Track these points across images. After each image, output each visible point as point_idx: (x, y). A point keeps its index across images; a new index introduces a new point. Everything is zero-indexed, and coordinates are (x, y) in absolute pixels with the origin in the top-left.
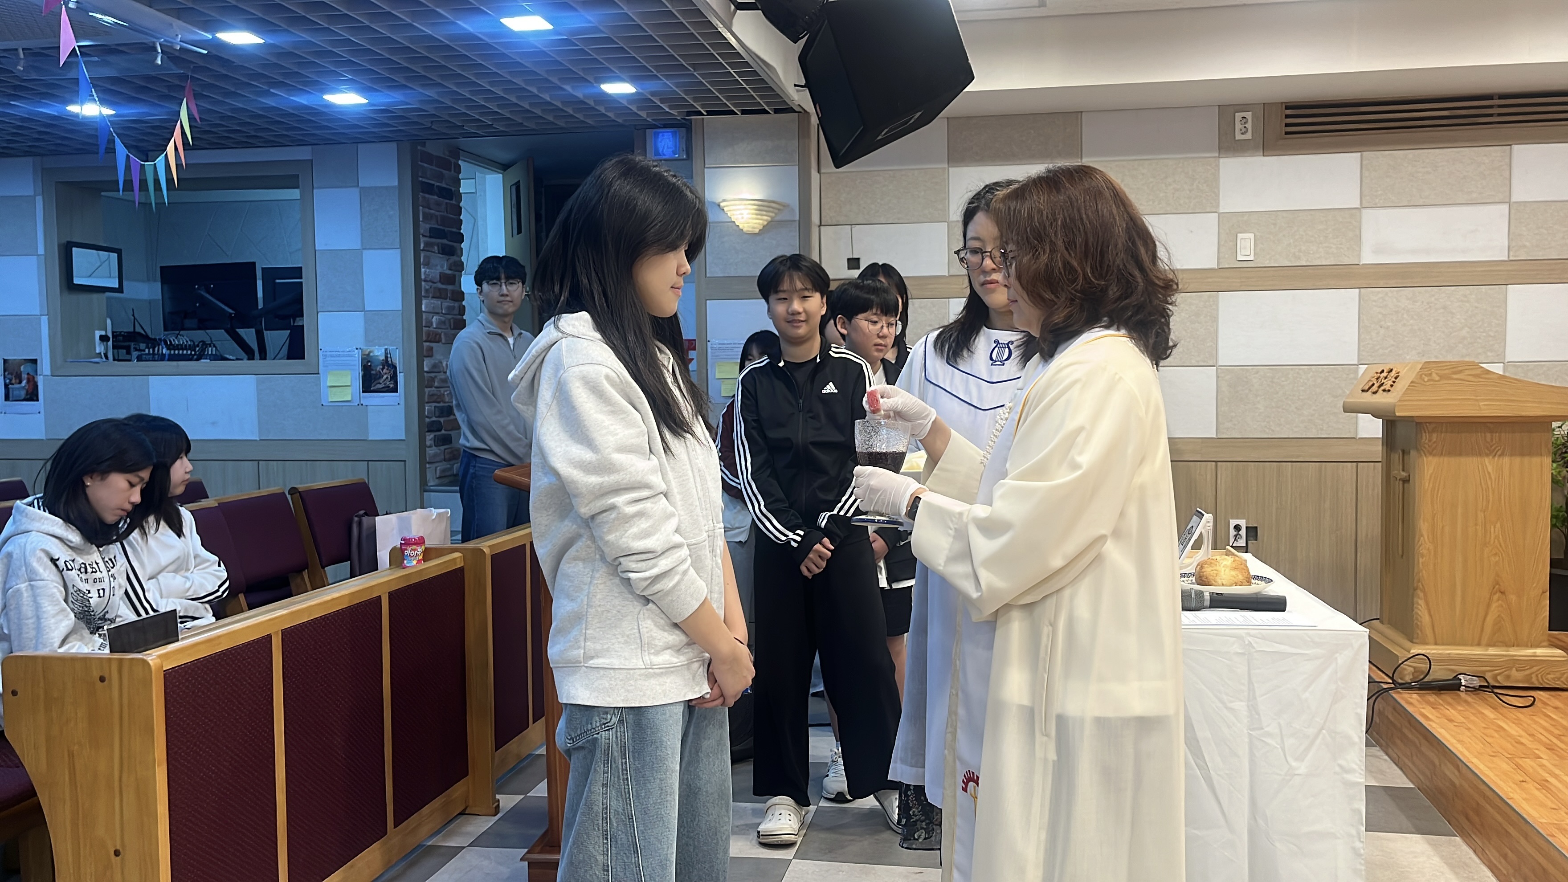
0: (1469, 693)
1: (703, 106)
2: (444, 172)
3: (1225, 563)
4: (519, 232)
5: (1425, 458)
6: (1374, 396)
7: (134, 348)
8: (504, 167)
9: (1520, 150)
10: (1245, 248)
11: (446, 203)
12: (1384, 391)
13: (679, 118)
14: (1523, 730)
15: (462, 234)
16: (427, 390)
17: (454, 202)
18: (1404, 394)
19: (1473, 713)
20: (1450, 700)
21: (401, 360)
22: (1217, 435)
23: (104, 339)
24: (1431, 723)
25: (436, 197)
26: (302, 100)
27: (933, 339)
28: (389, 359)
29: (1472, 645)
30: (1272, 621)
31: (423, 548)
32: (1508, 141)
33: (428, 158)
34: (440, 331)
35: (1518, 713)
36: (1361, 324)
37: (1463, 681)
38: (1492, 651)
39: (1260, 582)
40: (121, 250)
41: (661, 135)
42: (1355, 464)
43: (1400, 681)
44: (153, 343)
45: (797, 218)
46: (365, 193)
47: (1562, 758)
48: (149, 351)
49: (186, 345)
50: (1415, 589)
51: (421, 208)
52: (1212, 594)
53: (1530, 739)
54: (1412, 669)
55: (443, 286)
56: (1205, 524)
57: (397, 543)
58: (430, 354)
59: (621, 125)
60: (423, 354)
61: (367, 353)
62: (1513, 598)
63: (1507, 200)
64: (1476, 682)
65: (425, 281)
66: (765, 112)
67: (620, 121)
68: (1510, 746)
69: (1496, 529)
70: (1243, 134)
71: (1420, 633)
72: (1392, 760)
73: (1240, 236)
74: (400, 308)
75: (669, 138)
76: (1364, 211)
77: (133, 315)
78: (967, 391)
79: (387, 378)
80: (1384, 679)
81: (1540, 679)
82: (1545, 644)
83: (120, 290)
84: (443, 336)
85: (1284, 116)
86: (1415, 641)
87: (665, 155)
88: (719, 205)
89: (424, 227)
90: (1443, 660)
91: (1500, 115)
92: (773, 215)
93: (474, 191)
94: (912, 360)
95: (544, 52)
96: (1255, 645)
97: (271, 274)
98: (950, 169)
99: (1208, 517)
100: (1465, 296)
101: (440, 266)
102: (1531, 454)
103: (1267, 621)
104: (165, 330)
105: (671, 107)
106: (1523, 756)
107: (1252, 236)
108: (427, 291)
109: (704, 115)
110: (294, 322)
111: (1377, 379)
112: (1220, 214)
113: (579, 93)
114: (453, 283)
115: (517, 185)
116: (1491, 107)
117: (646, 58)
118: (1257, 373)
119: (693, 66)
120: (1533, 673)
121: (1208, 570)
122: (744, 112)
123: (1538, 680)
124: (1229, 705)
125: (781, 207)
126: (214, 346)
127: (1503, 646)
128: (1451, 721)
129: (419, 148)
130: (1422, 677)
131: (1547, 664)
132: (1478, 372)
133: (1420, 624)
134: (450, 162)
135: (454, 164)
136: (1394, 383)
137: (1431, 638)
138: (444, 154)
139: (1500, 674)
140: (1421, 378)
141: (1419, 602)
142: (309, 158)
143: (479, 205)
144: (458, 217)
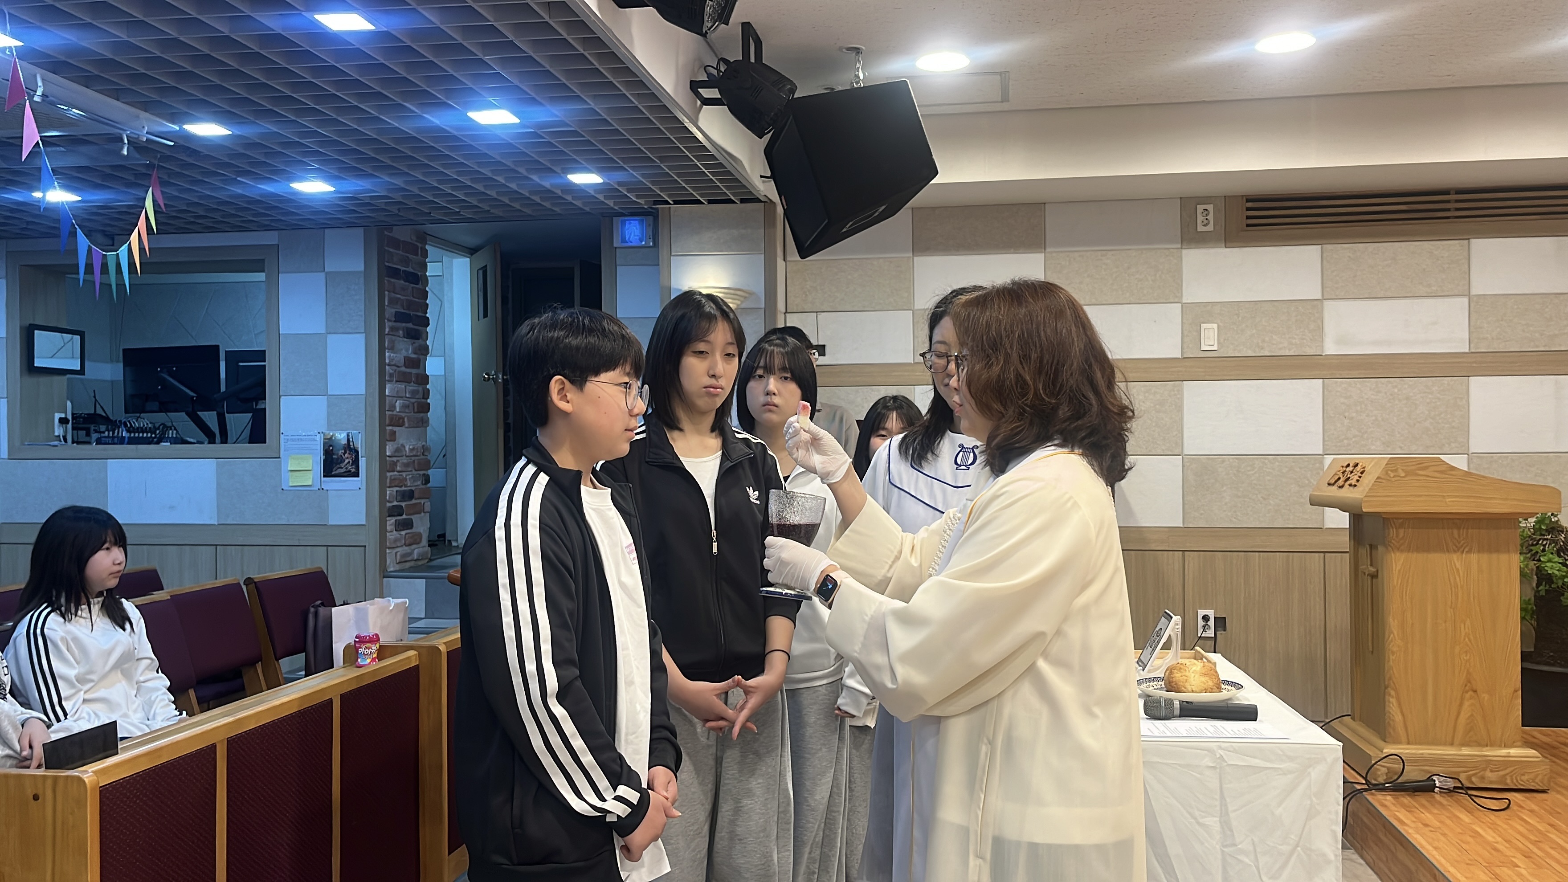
0: (1444, 795)
1: (669, 196)
2: (410, 256)
3: (1194, 668)
4: (485, 316)
5: (1393, 555)
6: (1341, 490)
7: (94, 430)
8: (471, 251)
9: (1478, 244)
10: (1209, 338)
11: (412, 287)
12: (1350, 485)
13: (646, 207)
14: (1500, 836)
15: (428, 318)
16: (389, 474)
17: (420, 286)
18: (1370, 489)
19: (1447, 817)
20: (1424, 802)
21: (364, 444)
22: (1183, 524)
23: (63, 421)
24: (1406, 828)
25: (402, 282)
26: (269, 188)
27: (898, 442)
28: (351, 444)
29: (1445, 744)
30: (1243, 732)
31: (378, 646)
32: (1467, 235)
33: (396, 243)
34: (403, 415)
35: (1492, 816)
36: (1325, 415)
37: (1437, 782)
38: (1465, 751)
39: (1230, 688)
40: (84, 333)
41: (627, 222)
42: (1322, 555)
43: (1374, 782)
44: (113, 425)
45: (763, 306)
46: (332, 279)
47: (1539, 866)
48: (109, 434)
49: (146, 428)
50: (1386, 687)
51: (387, 293)
52: (1181, 702)
53: (1508, 845)
54: (1384, 770)
55: (408, 370)
56: (1173, 627)
57: (351, 640)
58: (393, 437)
59: (589, 213)
60: (385, 437)
61: (329, 437)
62: (1486, 696)
63: (1467, 293)
64: (1451, 784)
65: (389, 365)
66: (731, 202)
67: (587, 209)
68: (1487, 853)
69: (1466, 626)
70: (1204, 225)
71: (1392, 732)
72: (1367, 863)
73: (1203, 326)
74: (364, 393)
75: (635, 226)
76: (1326, 303)
77: (95, 397)
78: (932, 495)
79: (349, 462)
80: (1356, 778)
81: (1515, 781)
82: (1519, 744)
83: (82, 372)
84: (406, 420)
85: (1245, 209)
86: (1387, 740)
87: (631, 242)
89: (390, 312)
90: (1416, 760)
91: (1457, 209)
92: (739, 302)
93: (441, 274)
94: (876, 463)
95: (510, 144)
96: (1225, 757)
97: (234, 357)
98: (916, 259)
99: (1176, 619)
100: (1428, 388)
101: (405, 349)
102: (1498, 551)
103: (1237, 732)
104: (126, 412)
105: (638, 197)
106: (1501, 864)
107: (1215, 326)
108: (391, 375)
109: (671, 204)
110: (256, 406)
111: (1343, 473)
112: (1183, 305)
113: (547, 183)
114: (418, 367)
115: (484, 270)
116: (1448, 201)
117: (612, 151)
118: (1223, 461)
119: (660, 158)
120: (1507, 774)
121: (1177, 675)
122: (710, 202)
123: (1512, 781)
124: (1201, 821)
125: (747, 295)
126: (175, 429)
127: (1477, 746)
128: (1426, 825)
129: (386, 233)
130: (1396, 778)
131: (1521, 765)
132: (1443, 468)
133: (1391, 722)
134: (417, 247)
135: (421, 248)
136: (1360, 477)
137: (1404, 738)
138: (411, 239)
139: (1474, 775)
140: (1387, 474)
141: (1391, 700)
142: (276, 242)
143: (446, 288)
144: (423, 301)
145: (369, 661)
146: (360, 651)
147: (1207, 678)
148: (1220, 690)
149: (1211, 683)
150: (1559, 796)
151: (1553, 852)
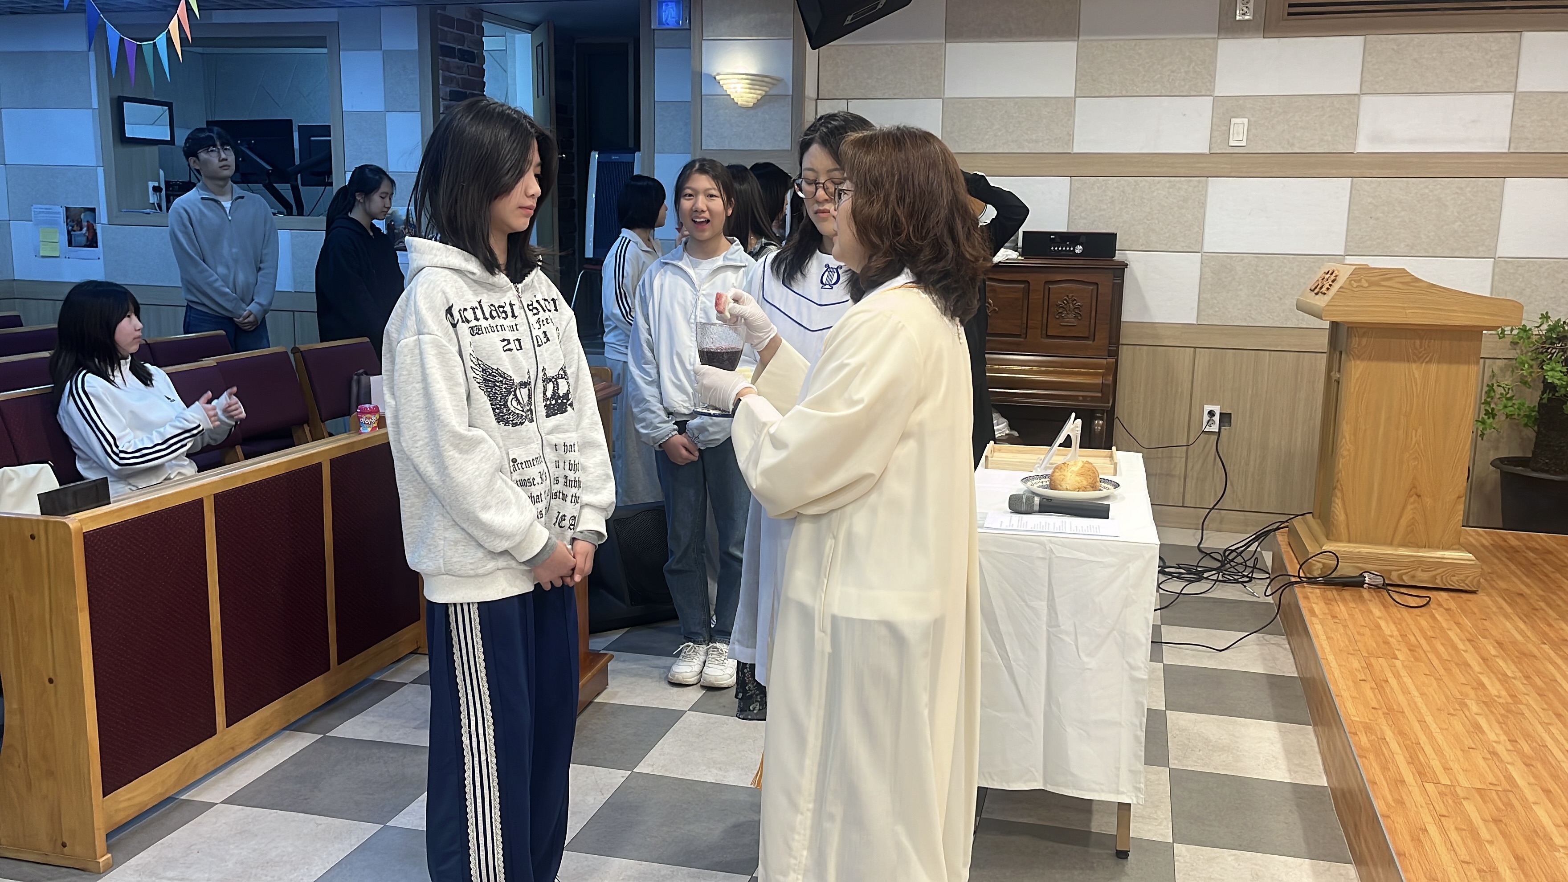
0: (1372, 591)
2: (465, 34)
3: (1074, 468)
4: (543, 93)
5: (1353, 362)
6: (1317, 297)
8: (531, 27)
9: (1530, 37)
10: (1238, 134)
11: (468, 66)
12: (1322, 293)
14: (1398, 630)
17: (476, 64)
18: (1332, 298)
19: (1361, 610)
20: (1346, 596)
22: (1197, 321)
23: (157, 189)
25: (457, 60)
27: (771, 261)
29: (1384, 543)
30: (1086, 527)
31: (377, 416)
32: (1519, 28)
33: (449, 21)
35: (1404, 612)
36: (1350, 215)
37: (1367, 579)
38: (1402, 551)
39: (1109, 486)
40: (172, 103)
41: (664, 4)
43: (1308, 575)
45: (791, 93)
46: (389, 57)
47: (1417, 659)
50: (1334, 489)
51: (441, 71)
53: (1400, 639)
54: (1320, 565)
56: (1072, 427)
62: (1428, 501)
63: (1513, 90)
64: (1380, 581)
68: (1375, 645)
69: (1418, 434)
70: (1242, 15)
71: (1334, 531)
72: (1291, 649)
73: (1234, 121)
75: (672, 8)
76: (1364, 98)
81: (1444, 581)
82: (1456, 547)
86: (1331, 538)
88: (715, 78)
89: (445, 90)
90: (1352, 558)
92: (767, 89)
93: (503, 49)
96: (1054, 550)
97: (304, 132)
98: (948, 45)
100: (1461, 188)
102: (1458, 362)
106: (1381, 656)
107: (1246, 121)
111: (1322, 280)
112: (1215, 98)
115: (542, 46)
118: (1242, 260)
120: (1439, 574)
121: (1059, 474)
123: (1441, 581)
124: (1030, 603)
125: (775, 82)
127: (1413, 547)
128: (1336, 617)
129: (439, 11)
130: (1330, 572)
131: (1455, 566)
132: (1408, 279)
133: (1335, 522)
134: (474, 25)
135: (477, 25)
136: (1330, 285)
137: (1345, 536)
138: (466, 17)
139: (1406, 573)
140: (1350, 284)
141: (1337, 501)
142: (336, 20)
143: (509, 64)
144: (481, 79)
145: (369, 429)
146: (362, 420)
147: (1082, 478)
148: (1094, 488)
149: (1085, 483)
150: (1486, 598)
151: (1441, 649)
